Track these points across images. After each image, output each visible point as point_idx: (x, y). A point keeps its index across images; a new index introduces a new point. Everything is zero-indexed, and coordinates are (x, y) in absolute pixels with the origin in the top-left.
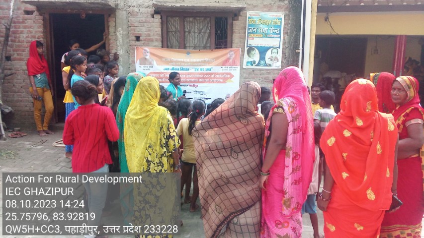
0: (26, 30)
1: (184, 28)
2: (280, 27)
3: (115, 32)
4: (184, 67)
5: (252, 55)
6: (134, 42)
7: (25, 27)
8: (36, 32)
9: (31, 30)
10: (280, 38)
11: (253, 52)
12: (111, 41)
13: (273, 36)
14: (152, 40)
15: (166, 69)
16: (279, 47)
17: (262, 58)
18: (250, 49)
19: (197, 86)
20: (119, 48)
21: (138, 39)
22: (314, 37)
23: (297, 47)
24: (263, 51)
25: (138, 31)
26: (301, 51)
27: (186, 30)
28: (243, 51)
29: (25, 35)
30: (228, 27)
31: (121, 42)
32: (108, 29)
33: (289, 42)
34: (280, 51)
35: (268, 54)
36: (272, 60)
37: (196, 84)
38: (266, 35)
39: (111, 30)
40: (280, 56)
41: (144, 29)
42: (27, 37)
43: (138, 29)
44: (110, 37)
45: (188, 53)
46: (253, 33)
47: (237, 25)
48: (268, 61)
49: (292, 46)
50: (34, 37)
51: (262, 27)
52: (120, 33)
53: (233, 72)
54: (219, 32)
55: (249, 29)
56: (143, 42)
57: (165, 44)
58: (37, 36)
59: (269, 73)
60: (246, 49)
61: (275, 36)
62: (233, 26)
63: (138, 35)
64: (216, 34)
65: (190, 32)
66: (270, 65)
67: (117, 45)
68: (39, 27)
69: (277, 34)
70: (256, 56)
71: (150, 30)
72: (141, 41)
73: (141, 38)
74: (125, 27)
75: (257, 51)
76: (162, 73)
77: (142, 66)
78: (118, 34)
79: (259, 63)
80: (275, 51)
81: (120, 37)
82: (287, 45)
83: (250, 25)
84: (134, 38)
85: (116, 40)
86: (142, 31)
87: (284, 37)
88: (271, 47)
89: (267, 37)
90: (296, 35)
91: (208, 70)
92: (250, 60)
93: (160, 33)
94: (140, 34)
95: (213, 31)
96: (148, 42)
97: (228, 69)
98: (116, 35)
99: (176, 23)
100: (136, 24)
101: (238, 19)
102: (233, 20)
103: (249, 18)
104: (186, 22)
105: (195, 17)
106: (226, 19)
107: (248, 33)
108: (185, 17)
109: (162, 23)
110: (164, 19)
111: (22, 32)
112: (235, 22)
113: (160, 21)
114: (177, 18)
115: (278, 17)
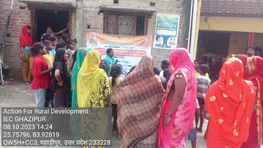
0: (20, 19)
1: (118, 22)
2: (177, 24)
3: (75, 22)
4: (116, 46)
5: (159, 41)
6: (86, 29)
7: (20, 17)
8: (26, 20)
9: (23, 18)
10: (177, 30)
11: (159, 39)
12: (72, 28)
13: (172, 29)
14: (98, 28)
15: (105, 47)
16: (176, 36)
17: (165, 42)
18: (158, 37)
19: (124, 58)
20: (77, 32)
21: (89, 27)
22: (198, 31)
23: (187, 37)
24: (166, 38)
25: (89, 22)
26: (189, 39)
27: (119, 23)
28: (153, 38)
29: (19, 22)
30: (145, 22)
31: (78, 28)
32: (71, 20)
33: (182, 33)
34: (176, 38)
35: (169, 40)
36: (171, 44)
37: (123, 57)
38: (168, 29)
39: (73, 21)
40: (176, 42)
41: (93, 21)
42: (20, 23)
43: (89, 21)
44: (72, 25)
45: (119, 37)
46: (160, 27)
47: (150, 21)
48: (168, 44)
49: (184, 36)
50: (25, 23)
51: (166, 23)
52: (78, 23)
53: (146, 50)
54: (139, 25)
55: (157, 24)
56: (92, 29)
57: (106, 31)
58: (27, 22)
59: (169, 52)
60: (155, 36)
61: (174, 29)
62: (148, 22)
63: (89, 25)
64: (137, 26)
65: (121, 25)
66: (170, 47)
67: (76, 30)
68: (28, 17)
69: (175, 28)
70: (161, 41)
71: (96, 22)
72: (91, 28)
73: (91, 27)
74: (81, 19)
75: (162, 38)
76: (103, 49)
77: (91, 44)
78: (77, 23)
79: (163, 45)
80: (173, 38)
81: (78, 25)
82: (180, 35)
83: (158, 22)
84: (86, 26)
85: (75, 27)
86: (92, 22)
87: (179, 30)
88: (170, 36)
89: (168, 30)
90: (187, 29)
91: (131, 48)
92: (158, 43)
93: (103, 24)
94: (91, 24)
95: (136, 24)
96: (95, 29)
97: (144, 48)
98: (75, 24)
99: (112, 19)
100: (88, 18)
101: (151, 18)
102: (148, 18)
103: (158, 17)
104: (119, 18)
105: (124, 16)
106: (144, 17)
107: (157, 27)
108: (118, 15)
109: (104, 18)
110: (106, 15)
111: (17, 20)
112: (149, 20)
113: (103, 16)
114: (114, 15)
115: (176, 17)
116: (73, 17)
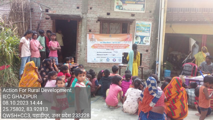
1: (109, 27)
2: (150, 28)
3: (81, 28)
4: (108, 42)
5: (137, 39)
6: (88, 32)
10: (150, 32)
11: (138, 38)
12: (79, 32)
13: (146, 31)
14: (96, 32)
15: (101, 43)
19: (114, 50)
20: (82, 34)
23: (157, 36)
24: (142, 38)
25: (90, 28)
26: (158, 38)
28: (133, 37)
30: (128, 27)
31: (83, 32)
32: (78, 27)
33: (154, 34)
35: (144, 39)
36: (146, 42)
38: (144, 31)
39: (80, 27)
44: (79, 30)
46: (138, 30)
47: (131, 27)
48: (144, 42)
49: (155, 36)
51: (142, 28)
52: (83, 28)
53: (129, 44)
54: (124, 29)
55: (136, 28)
56: (92, 32)
57: (101, 33)
59: (145, 47)
61: (148, 32)
63: (90, 29)
64: (122, 30)
65: (112, 29)
66: (145, 44)
71: (95, 28)
74: (85, 26)
77: (91, 42)
78: (82, 29)
81: (83, 30)
82: (152, 36)
84: (89, 30)
85: (81, 31)
86: (92, 28)
87: (151, 32)
90: (157, 31)
91: (118, 43)
93: (100, 29)
94: (91, 29)
96: (94, 33)
98: (81, 29)
99: (106, 25)
100: (90, 25)
101: (132, 24)
102: (130, 24)
103: (137, 24)
104: (110, 25)
105: (114, 23)
106: (127, 24)
107: (136, 30)
108: (110, 23)
109: (100, 25)
110: (101, 23)
111: (44, 26)
112: (131, 25)
113: (100, 24)
114: (107, 23)
115: (149, 24)
116: (80, 24)
